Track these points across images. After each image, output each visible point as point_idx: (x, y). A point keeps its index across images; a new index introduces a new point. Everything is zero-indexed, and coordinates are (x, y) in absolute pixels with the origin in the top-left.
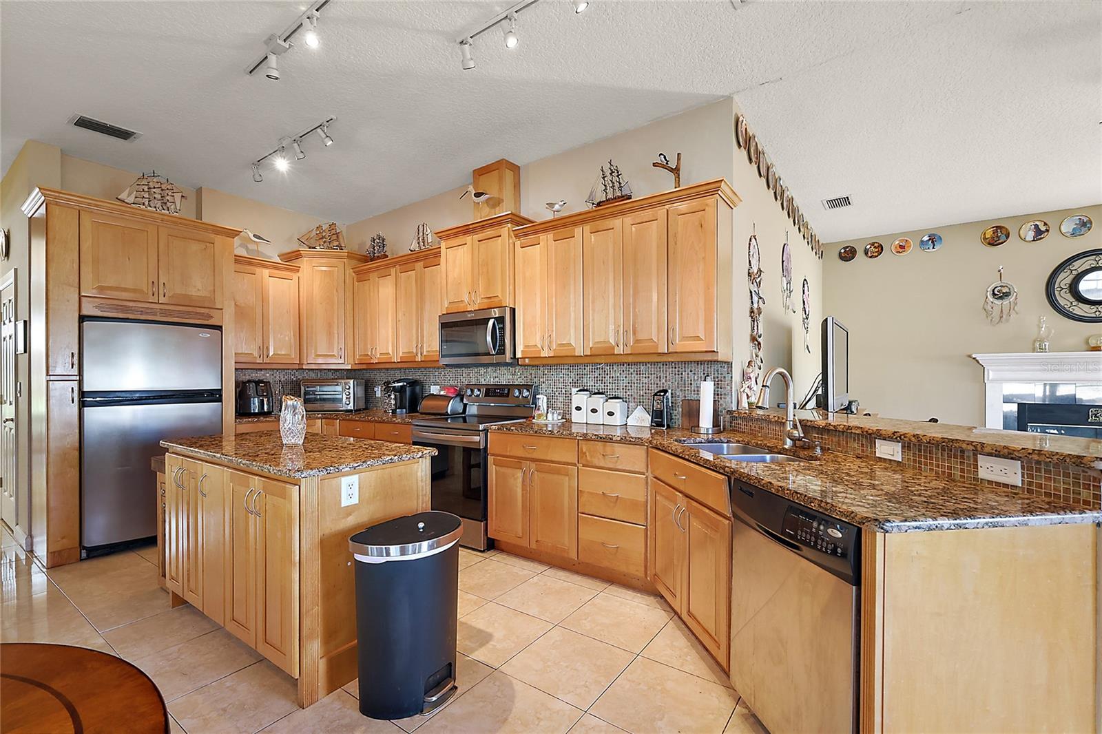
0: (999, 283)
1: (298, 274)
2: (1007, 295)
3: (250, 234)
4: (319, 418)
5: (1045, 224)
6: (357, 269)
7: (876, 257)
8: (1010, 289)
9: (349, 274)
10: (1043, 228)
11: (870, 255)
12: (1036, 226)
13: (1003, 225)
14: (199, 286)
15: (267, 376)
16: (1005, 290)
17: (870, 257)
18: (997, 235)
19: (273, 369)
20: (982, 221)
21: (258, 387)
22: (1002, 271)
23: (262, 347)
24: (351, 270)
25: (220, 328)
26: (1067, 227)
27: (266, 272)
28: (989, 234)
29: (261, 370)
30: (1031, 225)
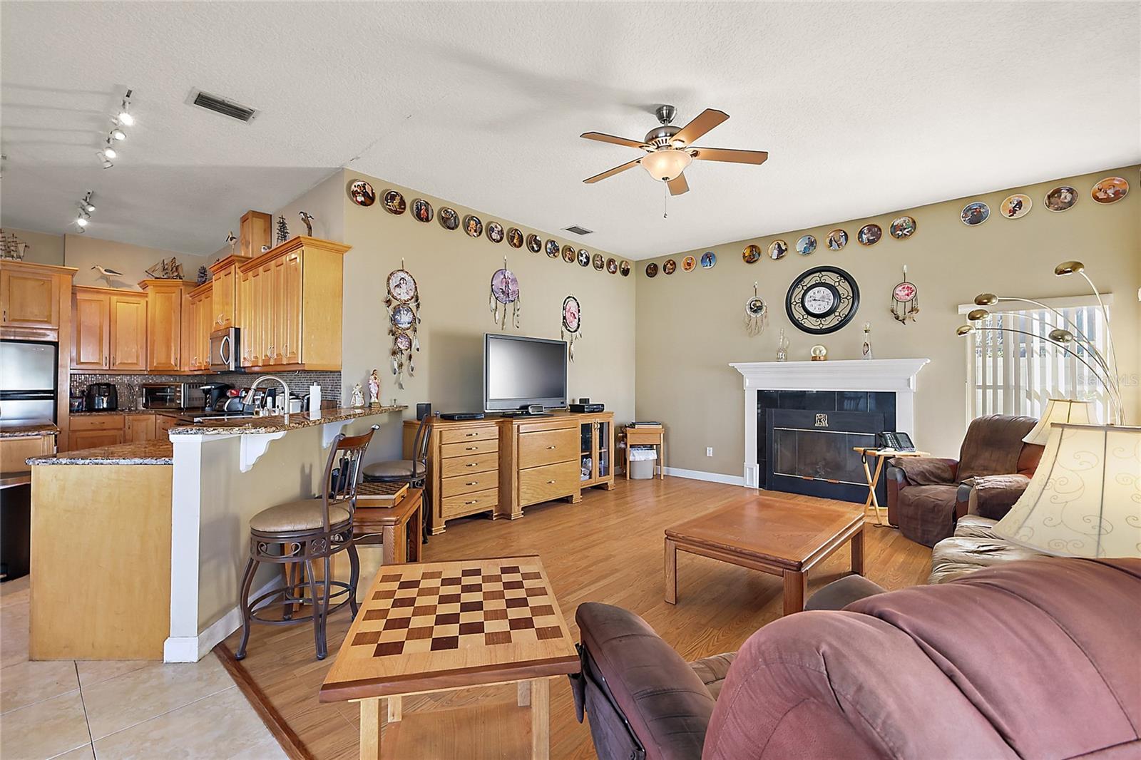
0: (753, 298)
1: (147, 299)
2: (760, 308)
3: (101, 269)
4: (153, 414)
5: (785, 244)
6: (193, 293)
7: (671, 273)
8: (762, 303)
9: (185, 298)
10: (784, 248)
11: (667, 271)
12: (779, 245)
13: (756, 245)
14: (36, 312)
15: (111, 380)
16: (758, 304)
17: (667, 274)
18: (752, 254)
19: (131, 375)
20: (744, 241)
21: (101, 389)
22: (756, 287)
23: (108, 358)
24: (188, 295)
25: (56, 344)
26: (800, 245)
27: (114, 298)
28: (747, 252)
29: (119, 375)
30: (774, 245)
